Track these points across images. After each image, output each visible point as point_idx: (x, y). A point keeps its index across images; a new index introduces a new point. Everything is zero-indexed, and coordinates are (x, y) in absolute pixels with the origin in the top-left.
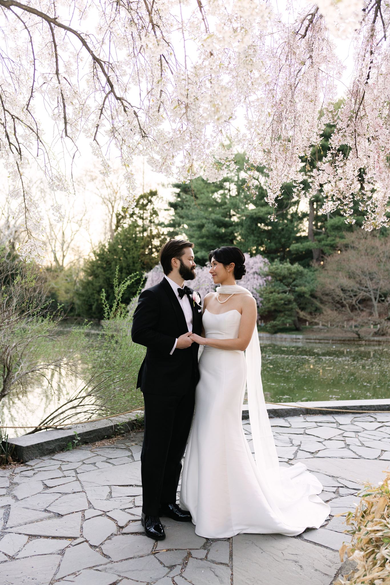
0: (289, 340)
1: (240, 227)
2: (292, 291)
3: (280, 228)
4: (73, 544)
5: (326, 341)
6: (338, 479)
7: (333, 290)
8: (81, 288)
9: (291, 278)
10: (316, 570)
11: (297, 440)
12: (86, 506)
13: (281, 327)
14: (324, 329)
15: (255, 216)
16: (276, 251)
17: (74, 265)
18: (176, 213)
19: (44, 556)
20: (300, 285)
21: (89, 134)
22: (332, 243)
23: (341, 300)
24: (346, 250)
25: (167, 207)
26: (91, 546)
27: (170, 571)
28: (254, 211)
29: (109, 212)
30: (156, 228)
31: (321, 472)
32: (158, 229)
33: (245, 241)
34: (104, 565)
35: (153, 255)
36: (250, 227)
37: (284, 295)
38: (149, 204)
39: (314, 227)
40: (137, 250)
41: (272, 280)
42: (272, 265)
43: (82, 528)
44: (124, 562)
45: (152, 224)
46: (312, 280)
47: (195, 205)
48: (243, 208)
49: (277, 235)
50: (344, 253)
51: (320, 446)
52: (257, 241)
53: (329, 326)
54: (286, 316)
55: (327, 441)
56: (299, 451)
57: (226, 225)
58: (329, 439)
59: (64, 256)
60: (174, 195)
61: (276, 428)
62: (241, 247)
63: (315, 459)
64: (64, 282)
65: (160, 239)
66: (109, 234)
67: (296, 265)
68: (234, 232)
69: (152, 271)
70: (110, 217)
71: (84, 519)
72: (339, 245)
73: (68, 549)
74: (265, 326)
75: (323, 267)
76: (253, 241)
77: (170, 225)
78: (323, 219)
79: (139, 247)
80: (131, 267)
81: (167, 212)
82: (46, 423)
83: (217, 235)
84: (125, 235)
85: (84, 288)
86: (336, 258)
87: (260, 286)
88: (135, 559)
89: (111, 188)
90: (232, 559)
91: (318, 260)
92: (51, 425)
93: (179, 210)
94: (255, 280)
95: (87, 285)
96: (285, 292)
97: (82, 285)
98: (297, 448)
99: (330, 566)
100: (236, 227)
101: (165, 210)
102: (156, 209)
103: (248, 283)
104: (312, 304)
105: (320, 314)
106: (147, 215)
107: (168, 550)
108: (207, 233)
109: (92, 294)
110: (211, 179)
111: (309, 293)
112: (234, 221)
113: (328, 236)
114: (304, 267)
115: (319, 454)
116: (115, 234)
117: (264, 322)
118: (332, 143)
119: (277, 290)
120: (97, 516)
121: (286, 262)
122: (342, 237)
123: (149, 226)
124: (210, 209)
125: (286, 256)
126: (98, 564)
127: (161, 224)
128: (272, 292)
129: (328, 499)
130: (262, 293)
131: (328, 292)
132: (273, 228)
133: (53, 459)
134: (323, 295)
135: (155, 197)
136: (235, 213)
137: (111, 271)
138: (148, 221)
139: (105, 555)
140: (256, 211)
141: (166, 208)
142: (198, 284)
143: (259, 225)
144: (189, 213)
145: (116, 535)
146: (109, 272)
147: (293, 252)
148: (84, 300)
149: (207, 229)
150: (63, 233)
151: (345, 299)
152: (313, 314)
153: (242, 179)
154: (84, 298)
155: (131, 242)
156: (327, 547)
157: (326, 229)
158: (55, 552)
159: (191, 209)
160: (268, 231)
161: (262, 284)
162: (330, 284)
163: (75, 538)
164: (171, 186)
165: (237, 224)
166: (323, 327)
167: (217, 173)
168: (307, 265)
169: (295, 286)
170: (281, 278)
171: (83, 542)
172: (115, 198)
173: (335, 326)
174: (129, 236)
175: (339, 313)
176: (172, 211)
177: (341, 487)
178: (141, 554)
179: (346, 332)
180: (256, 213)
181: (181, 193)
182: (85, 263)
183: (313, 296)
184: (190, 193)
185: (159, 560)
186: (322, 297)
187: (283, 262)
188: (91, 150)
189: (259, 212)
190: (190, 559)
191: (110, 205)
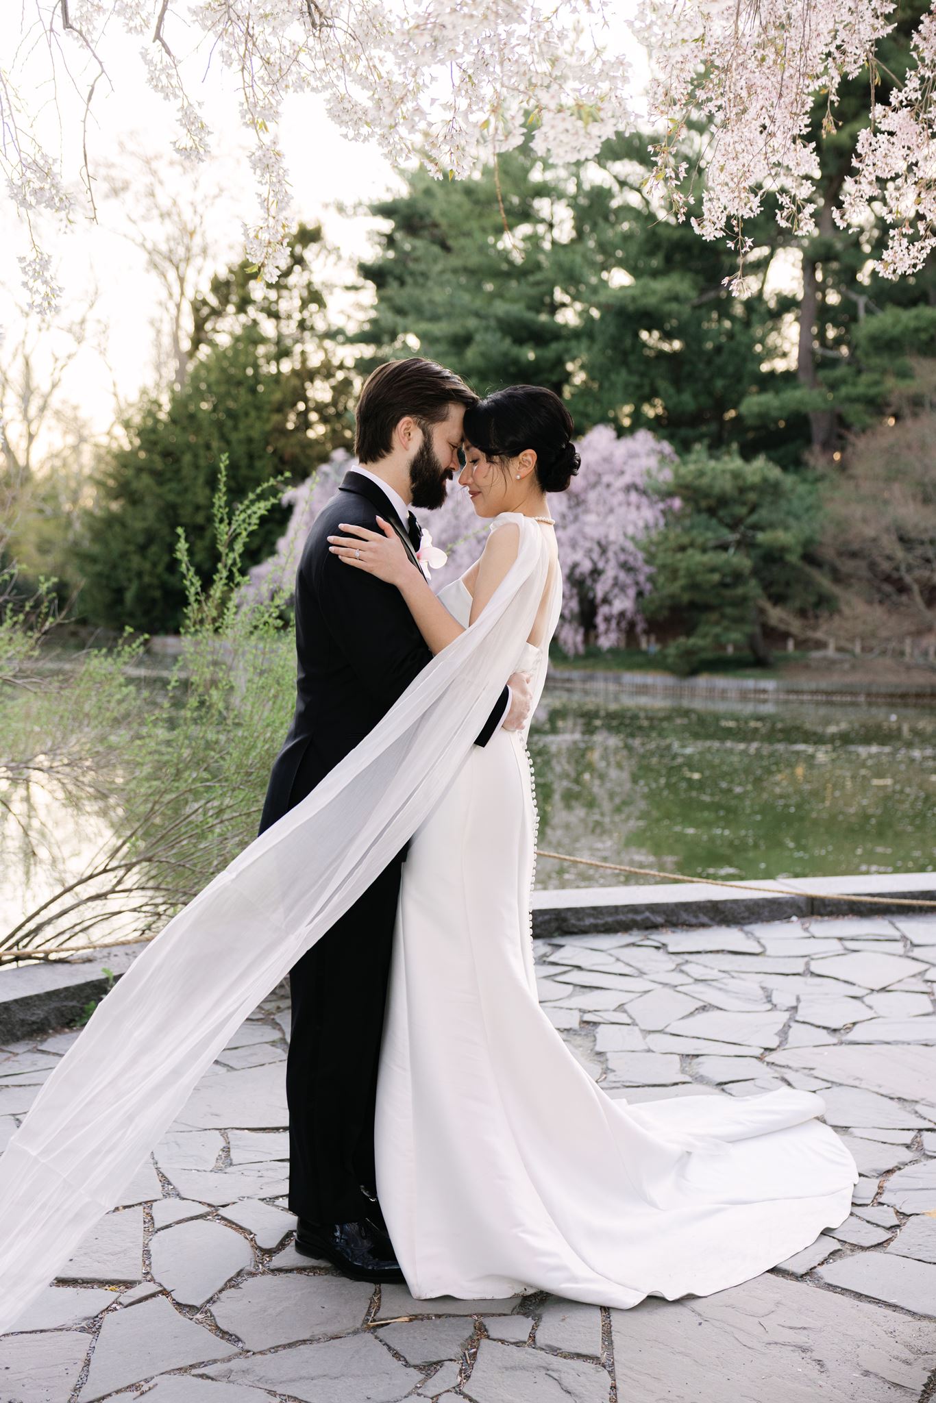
0: (733, 694)
1: (585, 343)
2: (746, 544)
3: (709, 345)
4: (126, 1301)
5: (849, 699)
6: (919, 1108)
7: (874, 540)
8: (88, 535)
9: (744, 504)
10: (867, 1373)
11: (785, 992)
12: (155, 1190)
13: (708, 655)
14: (842, 661)
15: (631, 308)
16: (696, 419)
17: (65, 465)
18: (382, 299)
19: (39, 1336)
20: (772, 526)
21: (137, 21)
22: (873, 391)
23: (897, 569)
24: (915, 415)
25: (353, 277)
26: (179, 1306)
27: (424, 1381)
28: (630, 292)
29: (171, 295)
30: (321, 347)
31: (864, 1085)
32: (326, 351)
33: (601, 387)
34: (223, 1361)
35: (310, 434)
36: (615, 343)
37: (719, 558)
38: (297, 268)
39: (816, 345)
40: (259, 418)
41: (682, 509)
42: (685, 463)
43: (147, 1253)
44: (282, 1352)
45: (307, 334)
46: (808, 509)
47: (443, 272)
48: (594, 280)
49: (701, 366)
50: (909, 422)
51: (855, 1011)
52: (639, 387)
53: (858, 649)
54: (725, 623)
55: (876, 996)
56: (793, 1025)
57: (542, 336)
58: (884, 990)
59: (31, 437)
60: (377, 239)
61: (720, 956)
62: (586, 405)
63: (843, 1047)
64: (33, 519)
65: (333, 382)
66: (174, 364)
67: (760, 462)
68: (566, 357)
69: (309, 482)
70: (173, 311)
71: (151, 1227)
72: (893, 398)
73: (109, 1317)
74: (661, 651)
75: (843, 467)
76: (627, 385)
77: (364, 338)
78: (844, 317)
79: (268, 407)
80: (244, 471)
81: (352, 295)
82: (17, 943)
83: (512, 369)
84: (223, 370)
85: (98, 536)
86: (884, 441)
87: (647, 527)
88: (315, 1345)
89: (175, 218)
90: (611, 1343)
91: (828, 447)
92: (29, 949)
93: (393, 289)
94: (633, 509)
95: (105, 527)
96: (724, 547)
97: (91, 528)
98: (787, 1015)
99: (907, 1362)
100: (573, 343)
101: (348, 288)
102: (317, 286)
103: (611, 519)
104: (808, 583)
105: (831, 615)
106: (289, 304)
107: (414, 1318)
108: (480, 362)
109: (124, 555)
110: (561, 151)
111: (799, 550)
112: (566, 326)
113: (859, 372)
114: (785, 468)
115: (855, 1035)
116: (190, 367)
117: (658, 640)
118: (922, 45)
119: (700, 540)
120: (192, 1219)
121: (729, 453)
122: (904, 374)
123: (296, 341)
124: (489, 287)
125: (726, 435)
126: (206, 1359)
127: (331, 335)
128: (682, 549)
129: (890, 1167)
130: (653, 549)
131: (855, 546)
132: (687, 345)
133: (43, 1052)
134: (840, 554)
135: (313, 247)
136: (566, 299)
137: (180, 481)
138: (293, 324)
139: (224, 1334)
140: (637, 292)
141: (349, 284)
142: (454, 522)
143: (644, 335)
144: (424, 299)
145: (252, 1274)
146: (174, 485)
147: (750, 422)
148: (99, 575)
149: (483, 348)
150: (27, 364)
151: (909, 569)
152: (810, 614)
153: (593, 188)
154: (98, 568)
155: (242, 391)
156: (895, 1307)
157: (853, 348)
158: (70, 1324)
159: (430, 284)
160: (674, 355)
161: (651, 521)
162: (865, 520)
163: (129, 1284)
164: (366, 210)
165: (576, 334)
166: (838, 656)
167: (582, 132)
168: (793, 464)
169: (756, 527)
170: (712, 502)
171: (153, 1295)
172: (188, 249)
173: (877, 651)
174: (232, 371)
175: (890, 612)
176: (369, 293)
177: (928, 1130)
178: (332, 1329)
179: (908, 668)
180: (634, 299)
181: (398, 236)
182: (99, 459)
183: (810, 558)
184: (426, 233)
185: (390, 1348)
186: (838, 563)
187: (717, 453)
188: (143, 72)
189: (644, 294)
190: (484, 1342)
191: (172, 275)
